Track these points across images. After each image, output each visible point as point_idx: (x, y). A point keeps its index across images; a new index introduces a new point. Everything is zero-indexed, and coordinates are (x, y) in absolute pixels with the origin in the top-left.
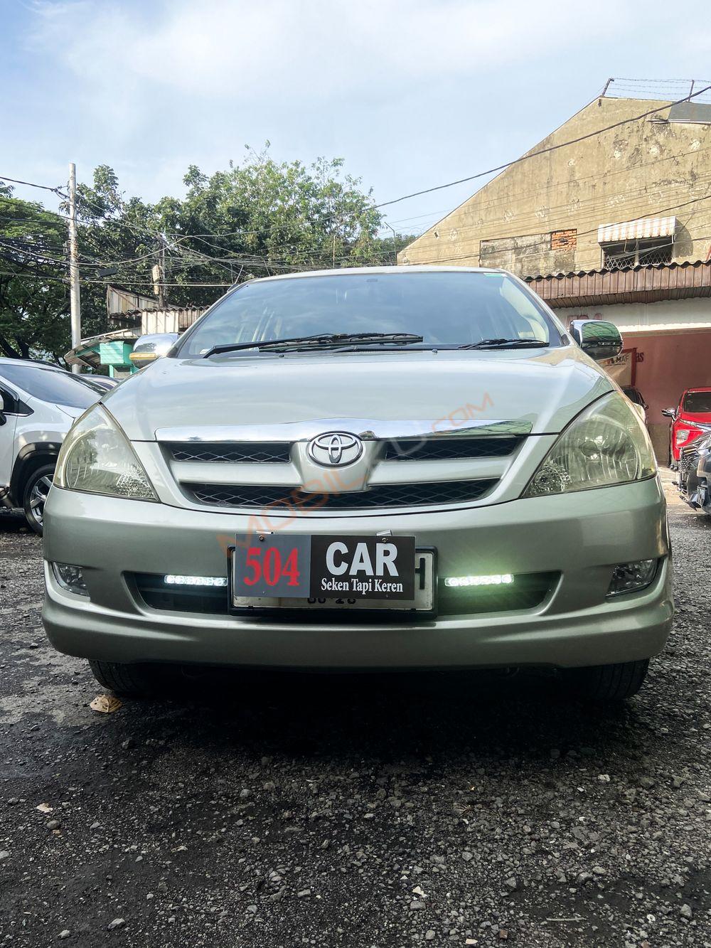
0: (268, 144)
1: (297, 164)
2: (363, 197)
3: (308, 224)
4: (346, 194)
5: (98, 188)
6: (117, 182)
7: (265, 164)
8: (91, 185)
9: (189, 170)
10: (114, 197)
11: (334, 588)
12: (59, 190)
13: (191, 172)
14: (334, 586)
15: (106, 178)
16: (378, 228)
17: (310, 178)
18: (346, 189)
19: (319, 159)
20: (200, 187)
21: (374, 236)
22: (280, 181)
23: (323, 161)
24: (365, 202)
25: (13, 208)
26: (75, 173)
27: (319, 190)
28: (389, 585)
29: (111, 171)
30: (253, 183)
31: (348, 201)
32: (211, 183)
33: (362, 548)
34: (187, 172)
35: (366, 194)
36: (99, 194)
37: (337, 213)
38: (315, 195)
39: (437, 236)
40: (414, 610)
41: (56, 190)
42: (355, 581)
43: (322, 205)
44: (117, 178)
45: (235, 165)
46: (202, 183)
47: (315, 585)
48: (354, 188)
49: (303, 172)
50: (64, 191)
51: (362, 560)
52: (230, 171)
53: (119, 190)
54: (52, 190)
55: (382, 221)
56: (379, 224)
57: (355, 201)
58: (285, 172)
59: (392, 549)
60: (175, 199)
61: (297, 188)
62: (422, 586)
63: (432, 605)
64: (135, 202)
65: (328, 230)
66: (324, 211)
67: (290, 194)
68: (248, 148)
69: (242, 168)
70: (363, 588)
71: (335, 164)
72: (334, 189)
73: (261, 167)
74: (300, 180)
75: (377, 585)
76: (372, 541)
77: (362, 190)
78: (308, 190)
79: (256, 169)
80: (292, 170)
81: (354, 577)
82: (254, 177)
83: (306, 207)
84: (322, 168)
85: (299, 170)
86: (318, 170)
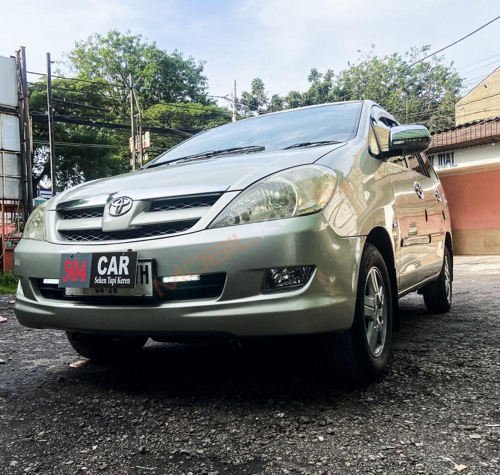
0: (373, 46)
1: (395, 55)
2: (447, 69)
3: (403, 94)
4: (433, 68)
5: (254, 92)
6: (264, 87)
7: (371, 59)
8: (250, 91)
9: (311, 72)
10: (262, 96)
11: (100, 282)
12: (227, 97)
13: (312, 73)
14: (100, 281)
15: (258, 86)
16: (460, 89)
17: (405, 63)
18: (433, 65)
19: (411, 48)
20: (318, 81)
21: (456, 95)
22: (384, 68)
23: (415, 49)
24: (449, 72)
25: (209, 112)
26: (235, 86)
27: (412, 69)
28: (124, 279)
29: (260, 81)
30: (364, 74)
31: (435, 73)
32: (325, 78)
33: (114, 259)
34: (310, 73)
35: (448, 66)
36: (254, 96)
37: (426, 83)
38: (409, 74)
39: (486, 87)
40: (144, 296)
41: (225, 98)
42: (109, 277)
43: (415, 79)
44: (264, 85)
45: (351, 64)
46: (320, 78)
47: (92, 280)
48: (439, 63)
49: (400, 60)
50: (229, 97)
51: (113, 267)
52: (349, 68)
53: (265, 91)
54: (222, 98)
55: (463, 83)
56: (460, 86)
57: (440, 72)
58: (386, 62)
59: (127, 259)
60: (297, 92)
61: (396, 71)
62: (147, 282)
63: (153, 293)
64: (275, 96)
65: (420, 95)
66: (417, 83)
67: (391, 75)
68: (360, 51)
69: (356, 65)
70: (112, 282)
71: (424, 50)
72: (424, 67)
73: (369, 62)
74: (398, 65)
75: (119, 280)
76: (118, 255)
77: (445, 64)
78: (404, 71)
79: (366, 64)
80: (392, 59)
81: (109, 276)
82: (365, 69)
83: (403, 83)
84: (414, 54)
85: (397, 58)
86: (411, 56)
